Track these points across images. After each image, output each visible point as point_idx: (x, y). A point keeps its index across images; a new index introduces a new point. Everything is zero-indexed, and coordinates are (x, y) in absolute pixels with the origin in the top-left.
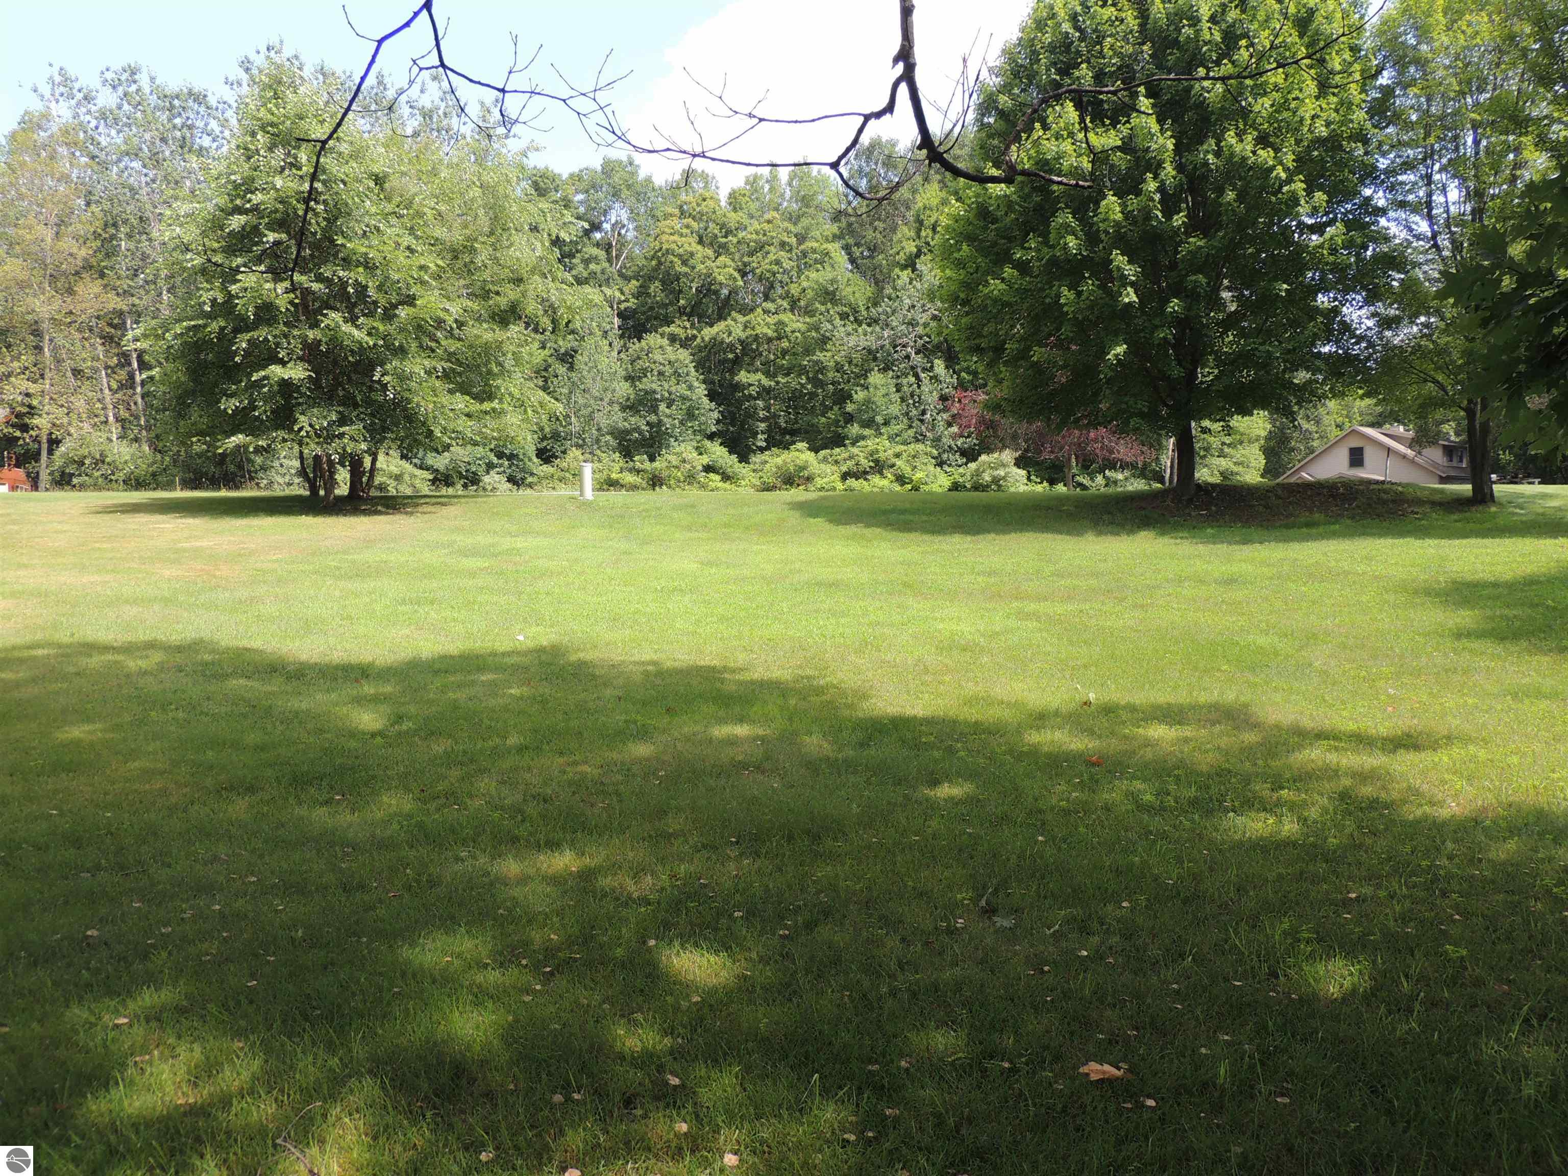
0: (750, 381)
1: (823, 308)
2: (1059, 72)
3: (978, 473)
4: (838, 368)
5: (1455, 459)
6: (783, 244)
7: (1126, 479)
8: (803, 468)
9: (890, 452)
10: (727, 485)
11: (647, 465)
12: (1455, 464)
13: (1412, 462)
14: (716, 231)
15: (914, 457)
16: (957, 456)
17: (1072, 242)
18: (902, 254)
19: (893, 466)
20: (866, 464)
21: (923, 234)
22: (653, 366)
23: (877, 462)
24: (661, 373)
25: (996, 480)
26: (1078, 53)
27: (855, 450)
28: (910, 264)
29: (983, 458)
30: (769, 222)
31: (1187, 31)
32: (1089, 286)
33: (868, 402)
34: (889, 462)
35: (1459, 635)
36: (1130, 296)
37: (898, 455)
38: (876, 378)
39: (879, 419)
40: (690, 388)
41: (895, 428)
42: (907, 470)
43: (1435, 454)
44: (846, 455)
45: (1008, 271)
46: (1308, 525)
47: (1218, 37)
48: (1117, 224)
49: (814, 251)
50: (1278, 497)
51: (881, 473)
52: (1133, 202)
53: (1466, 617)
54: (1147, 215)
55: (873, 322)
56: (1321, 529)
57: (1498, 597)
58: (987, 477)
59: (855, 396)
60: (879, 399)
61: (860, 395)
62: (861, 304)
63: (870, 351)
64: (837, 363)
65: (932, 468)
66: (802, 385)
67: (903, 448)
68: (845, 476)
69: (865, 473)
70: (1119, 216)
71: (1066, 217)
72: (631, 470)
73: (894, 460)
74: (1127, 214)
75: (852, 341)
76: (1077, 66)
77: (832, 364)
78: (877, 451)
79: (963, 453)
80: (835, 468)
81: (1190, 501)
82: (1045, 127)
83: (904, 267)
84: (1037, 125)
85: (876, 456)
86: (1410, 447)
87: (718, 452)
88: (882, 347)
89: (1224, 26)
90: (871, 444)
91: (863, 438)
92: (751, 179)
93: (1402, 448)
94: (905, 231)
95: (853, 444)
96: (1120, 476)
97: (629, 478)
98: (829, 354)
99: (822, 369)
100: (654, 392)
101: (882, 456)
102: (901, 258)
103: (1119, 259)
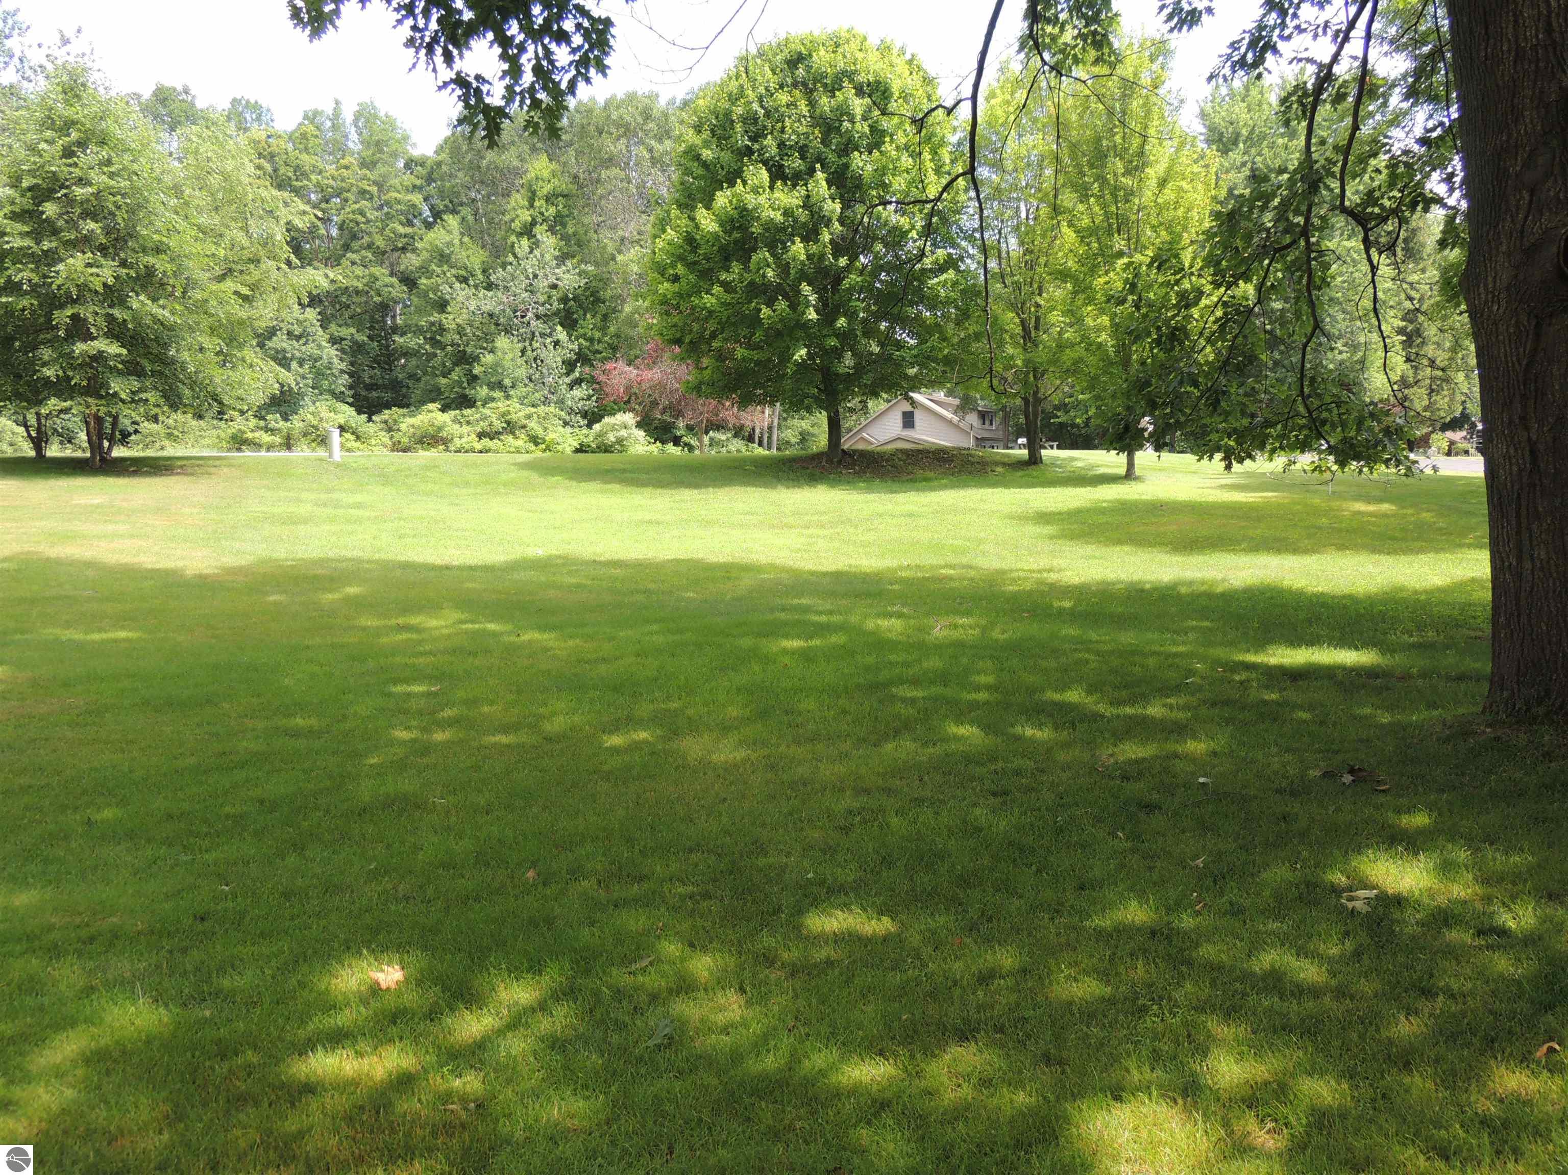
0: (341, 334)
1: (438, 270)
2: (750, 139)
3: (599, 435)
4: (460, 331)
5: (987, 422)
6: (363, 193)
7: (728, 439)
8: (440, 429)
9: (521, 414)
10: (358, 444)
11: (281, 424)
12: (987, 426)
13: (957, 426)
14: (290, 174)
15: (544, 418)
16: (579, 417)
17: (770, 273)
18: (517, 222)
19: (524, 427)
20: (499, 425)
21: (537, 204)
22: (282, 325)
23: (508, 423)
24: (290, 334)
25: (620, 441)
26: (765, 127)
27: (486, 411)
28: (528, 231)
29: (607, 420)
30: (346, 168)
31: (846, 125)
32: (782, 305)
33: (496, 365)
34: (520, 423)
35: (1051, 538)
36: (812, 315)
37: (529, 417)
38: (502, 342)
39: (507, 382)
40: (320, 347)
41: (522, 390)
42: (540, 432)
43: (972, 419)
44: (478, 416)
45: (717, 289)
46: (926, 480)
47: (867, 130)
48: (802, 262)
49: (399, 202)
50: (900, 460)
51: (513, 433)
52: (814, 249)
53: (1049, 530)
54: (822, 256)
55: (490, 286)
56: (936, 483)
57: (1063, 520)
58: (611, 438)
59: (483, 359)
60: (507, 363)
61: (488, 358)
62: (476, 267)
63: (491, 315)
64: (459, 325)
65: (561, 429)
66: (420, 346)
67: (533, 410)
68: (481, 436)
69: (498, 433)
70: (803, 257)
71: (764, 254)
72: (267, 429)
73: (525, 422)
74: (809, 257)
75: (473, 305)
76: (765, 137)
77: (453, 326)
78: (509, 412)
79: (585, 415)
80: (469, 428)
81: (840, 462)
82: (744, 183)
83: (520, 235)
84: (739, 181)
85: (508, 418)
86: (955, 413)
87: (347, 413)
88: (504, 311)
89: (870, 121)
90: (502, 405)
91: (493, 399)
92: (310, 114)
93: (948, 415)
94: (518, 199)
95: (483, 406)
96: (724, 438)
97: (266, 438)
98: (451, 317)
99: (442, 330)
100: (284, 350)
101: (514, 417)
102: (516, 226)
103: (806, 288)
